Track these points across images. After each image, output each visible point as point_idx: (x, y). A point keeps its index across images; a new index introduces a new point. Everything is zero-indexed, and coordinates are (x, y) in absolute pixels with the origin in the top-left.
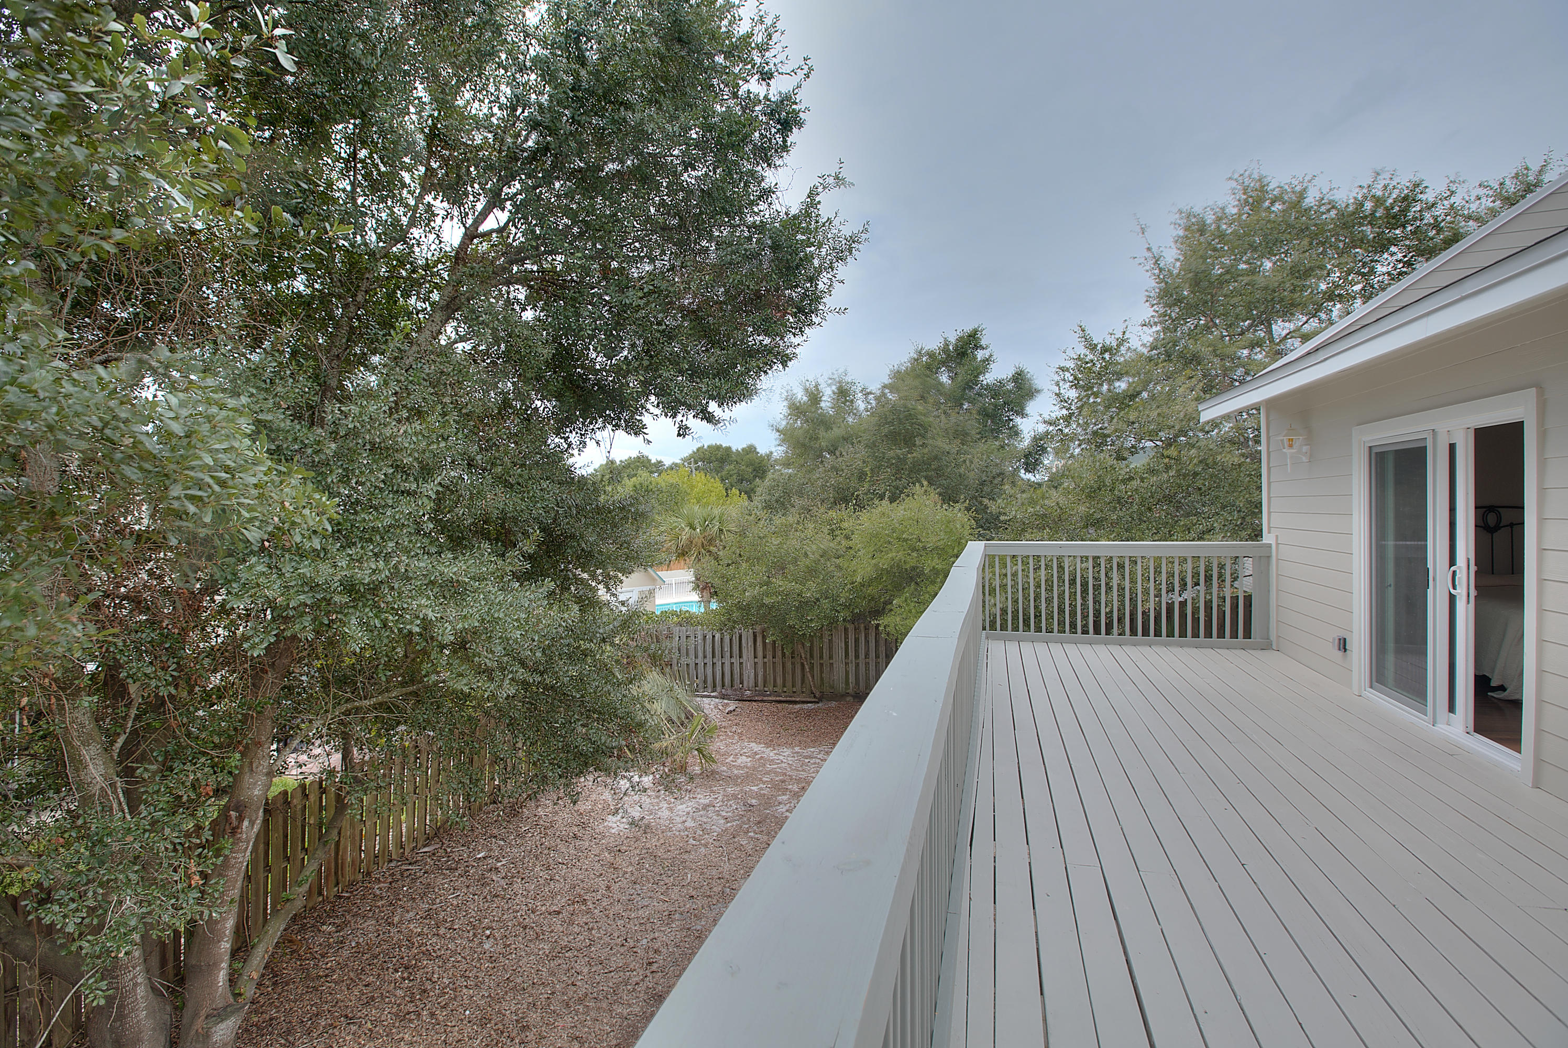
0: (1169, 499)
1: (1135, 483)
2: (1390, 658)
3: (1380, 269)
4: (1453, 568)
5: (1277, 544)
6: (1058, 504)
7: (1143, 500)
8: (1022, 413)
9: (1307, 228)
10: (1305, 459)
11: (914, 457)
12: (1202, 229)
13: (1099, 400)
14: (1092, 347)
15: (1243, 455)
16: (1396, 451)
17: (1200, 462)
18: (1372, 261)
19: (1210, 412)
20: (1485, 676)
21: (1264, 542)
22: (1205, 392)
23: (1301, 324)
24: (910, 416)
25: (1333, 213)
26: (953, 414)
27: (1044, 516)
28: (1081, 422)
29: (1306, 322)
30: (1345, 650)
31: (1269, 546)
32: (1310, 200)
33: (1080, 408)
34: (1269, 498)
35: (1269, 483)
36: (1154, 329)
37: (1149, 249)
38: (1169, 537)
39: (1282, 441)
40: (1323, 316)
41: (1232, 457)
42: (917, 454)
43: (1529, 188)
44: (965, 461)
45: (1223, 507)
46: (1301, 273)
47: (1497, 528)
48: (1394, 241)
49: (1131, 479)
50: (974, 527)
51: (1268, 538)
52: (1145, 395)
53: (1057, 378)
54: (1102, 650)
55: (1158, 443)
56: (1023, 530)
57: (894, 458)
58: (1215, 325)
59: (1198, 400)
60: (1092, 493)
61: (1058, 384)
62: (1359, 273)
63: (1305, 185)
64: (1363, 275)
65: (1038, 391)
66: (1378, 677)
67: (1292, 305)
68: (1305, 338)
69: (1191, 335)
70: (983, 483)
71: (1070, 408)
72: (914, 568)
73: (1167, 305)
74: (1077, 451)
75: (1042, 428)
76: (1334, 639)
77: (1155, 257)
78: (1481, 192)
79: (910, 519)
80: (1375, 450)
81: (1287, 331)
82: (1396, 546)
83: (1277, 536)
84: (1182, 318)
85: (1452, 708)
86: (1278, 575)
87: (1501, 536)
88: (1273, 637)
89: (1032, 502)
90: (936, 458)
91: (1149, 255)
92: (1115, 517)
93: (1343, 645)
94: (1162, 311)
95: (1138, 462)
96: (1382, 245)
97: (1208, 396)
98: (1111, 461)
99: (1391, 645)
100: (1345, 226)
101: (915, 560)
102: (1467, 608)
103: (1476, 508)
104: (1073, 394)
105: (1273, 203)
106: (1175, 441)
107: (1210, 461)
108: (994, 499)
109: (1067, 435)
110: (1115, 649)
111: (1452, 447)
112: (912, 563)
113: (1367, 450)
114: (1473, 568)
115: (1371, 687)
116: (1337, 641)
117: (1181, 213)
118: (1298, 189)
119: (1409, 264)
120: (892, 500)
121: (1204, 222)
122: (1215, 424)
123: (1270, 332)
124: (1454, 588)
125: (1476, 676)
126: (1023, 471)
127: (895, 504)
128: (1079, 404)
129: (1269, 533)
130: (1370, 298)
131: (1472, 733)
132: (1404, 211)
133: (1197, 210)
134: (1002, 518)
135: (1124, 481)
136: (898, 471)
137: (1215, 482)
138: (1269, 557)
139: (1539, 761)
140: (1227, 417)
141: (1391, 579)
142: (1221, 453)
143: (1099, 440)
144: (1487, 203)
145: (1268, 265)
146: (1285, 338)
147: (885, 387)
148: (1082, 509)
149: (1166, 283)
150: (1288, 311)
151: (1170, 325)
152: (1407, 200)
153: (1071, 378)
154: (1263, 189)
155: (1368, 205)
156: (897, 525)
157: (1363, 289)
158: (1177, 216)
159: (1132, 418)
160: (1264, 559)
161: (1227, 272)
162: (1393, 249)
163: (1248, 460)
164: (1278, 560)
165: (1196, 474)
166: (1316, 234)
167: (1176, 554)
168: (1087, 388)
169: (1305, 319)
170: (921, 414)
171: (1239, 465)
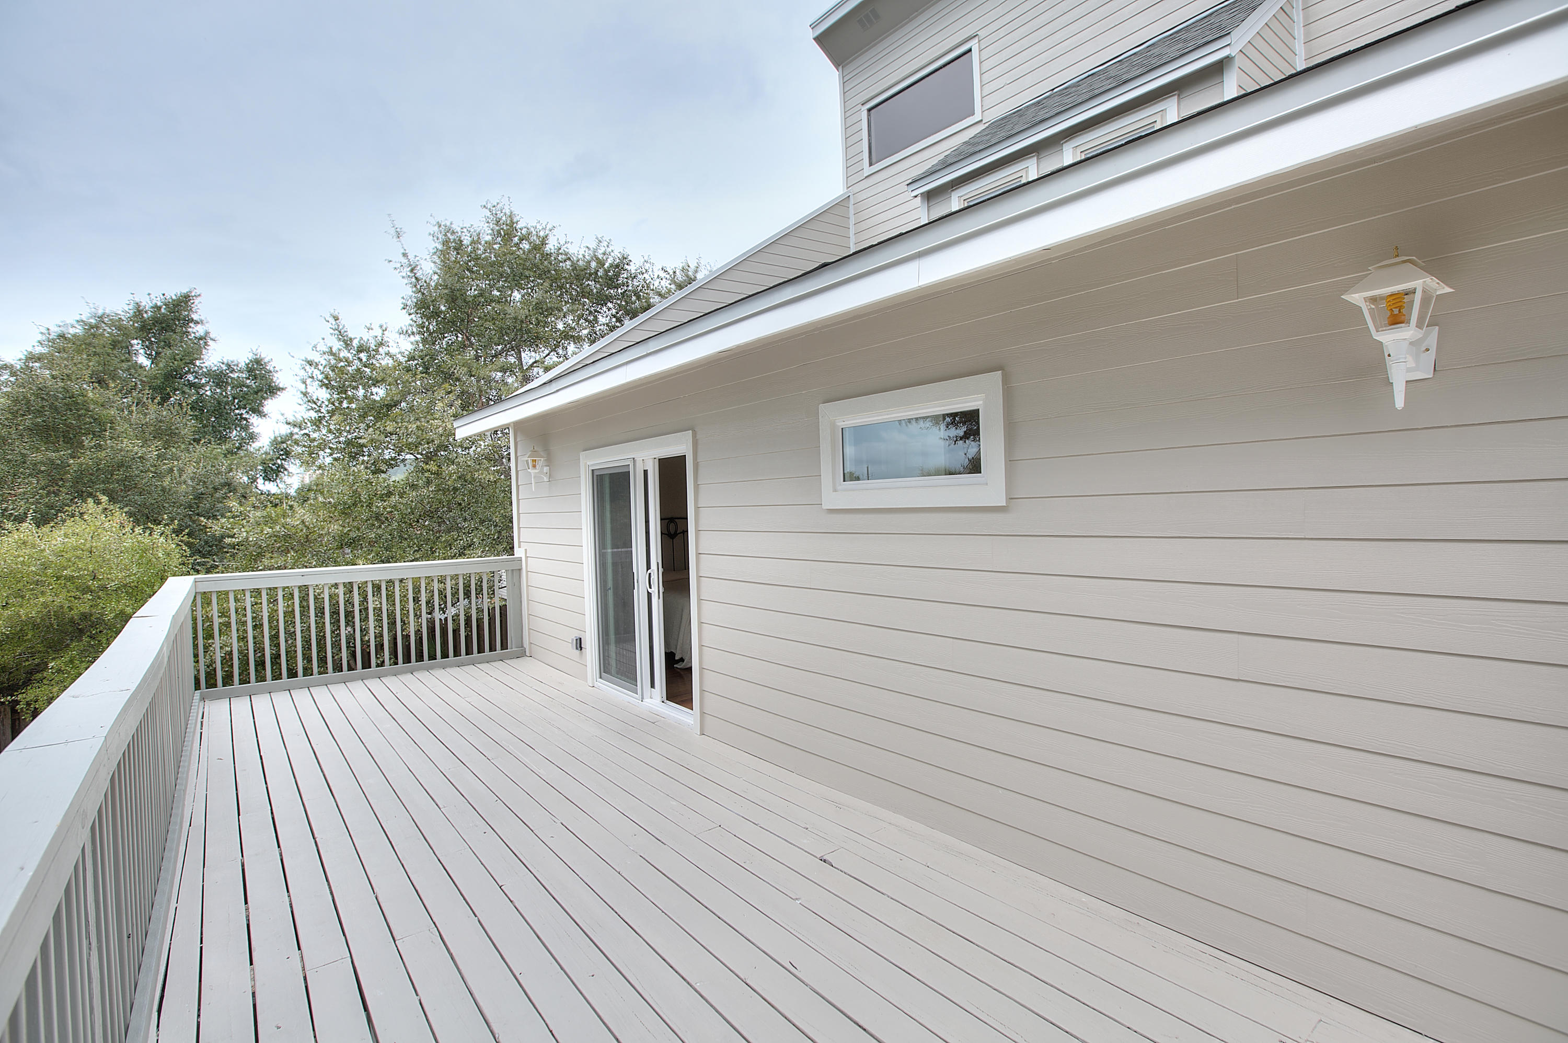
0: (430, 514)
1: (394, 499)
2: (613, 648)
3: (602, 320)
4: (649, 571)
5: (527, 557)
6: (303, 522)
7: (403, 516)
8: (257, 411)
9: (549, 271)
10: (546, 479)
11: (81, 465)
12: (459, 247)
13: (354, 406)
14: (348, 343)
15: (498, 471)
16: (610, 474)
17: (460, 477)
18: (596, 311)
19: (465, 429)
20: (672, 652)
21: (515, 556)
22: (463, 409)
23: (544, 355)
24: (74, 403)
25: (568, 263)
26: (153, 408)
27: (287, 537)
28: (332, 427)
29: (548, 354)
30: (581, 649)
31: (520, 559)
32: (550, 247)
33: (332, 413)
34: (519, 514)
35: (518, 500)
36: (412, 338)
37: (405, 255)
38: (430, 555)
39: (527, 461)
40: (560, 351)
41: (487, 475)
42: (86, 459)
43: (690, 281)
44: (171, 470)
45: (482, 522)
46: (543, 310)
47: (676, 534)
48: (609, 298)
49: (389, 494)
50: (188, 553)
51: (519, 552)
52: (403, 404)
53: (302, 373)
54: (358, 687)
55: (419, 456)
56: (260, 555)
57: (44, 464)
58: (472, 344)
59: (456, 416)
60: (346, 510)
61: (304, 382)
62: (586, 320)
63: (547, 232)
64: (590, 322)
65: (280, 389)
66: (605, 669)
67: (537, 337)
68: (547, 369)
69: (449, 350)
70: (199, 497)
71: (319, 411)
72: (85, 617)
73: (423, 316)
74: (329, 460)
75: (285, 430)
76: (573, 640)
77: (410, 265)
78: (662, 274)
79: (75, 549)
80: (596, 473)
81: (532, 360)
82: (613, 553)
83: (526, 550)
84: (442, 333)
85: (653, 686)
86: (528, 586)
87: (678, 540)
88: (526, 645)
89: (269, 521)
90: (121, 465)
91: (404, 261)
92: (373, 536)
93: (579, 644)
94: (420, 321)
95: (398, 475)
96: (602, 300)
97: (465, 412)
98: (365, 475)
99: (612, 637)
100: (579, 278)
101: (87, 606)
102: (658, 602)
103: (661, 519)
104: (323, 394)
105: (521, 240)
106: (436, 455)
107: (468, 477)
108: (215, 517)
109: (314, 440)
110: (374, 684)
111: (646, 472)
112: (85, 608)
113: (590, 472)
114: (661, 570)
115: (601, 678)
116: (575, 641)
117: (440, 226)
118: (542, 234)
119: (619, 320)
120: (42, 521)
121: (461, 241)
122: (472, 441)
123: (520, 359)
124: (650, 588)
125: (665, 653)
126: (260, 481)
127: (46, 529)
128: (331, 407)
129: (519, 547)
130: (594, 342)
131: (665, 701)
132: (617, 275)
133: (456, 228)
134: (228, 540)
135: (383, 497)
136: (54, 482)
137: (473, 498)
138: (520, 570)
139: (703, 713)
140: (482, 436)
141: (610, 584)
142: (478, 470)
143: (353, 449)
144: (665, 283)
145: (517, 296)
146: (532, 365)
147: (31, 357)
148: (335, 528)
149: (423, 294)
150: (535, 341)
151: (430, 338)
152: (619, 267)
153: (321, 377)
154: (512, 224)
155: (593, 264)
156: (53, 558)
157: (589, 334)
158: (436, 228)
159: (389, 429)
160: (516, 572)
161: (481, 295)
162: (610, 305)
163: (502, 477)
164: (527, 572)
165: (455, 489)
166: (556, 279)
167: (435, 573)
168: (342, 390)
169: (547, 352)
170: (96, 403)
171: (495, 481)
